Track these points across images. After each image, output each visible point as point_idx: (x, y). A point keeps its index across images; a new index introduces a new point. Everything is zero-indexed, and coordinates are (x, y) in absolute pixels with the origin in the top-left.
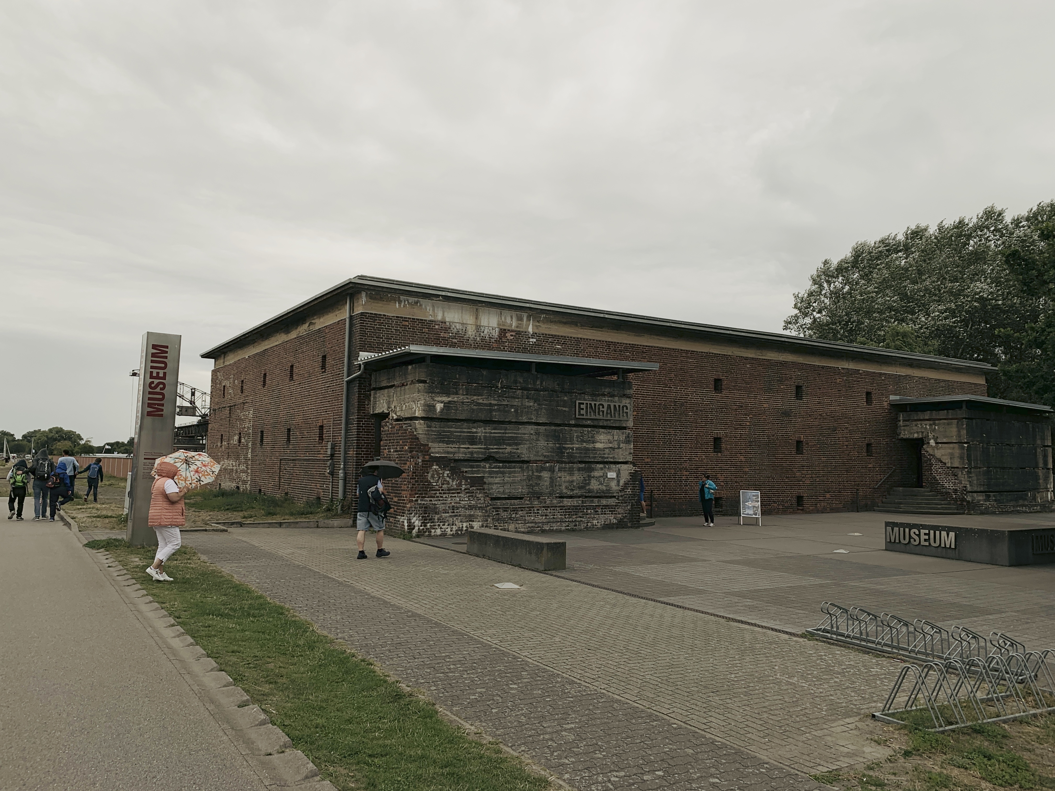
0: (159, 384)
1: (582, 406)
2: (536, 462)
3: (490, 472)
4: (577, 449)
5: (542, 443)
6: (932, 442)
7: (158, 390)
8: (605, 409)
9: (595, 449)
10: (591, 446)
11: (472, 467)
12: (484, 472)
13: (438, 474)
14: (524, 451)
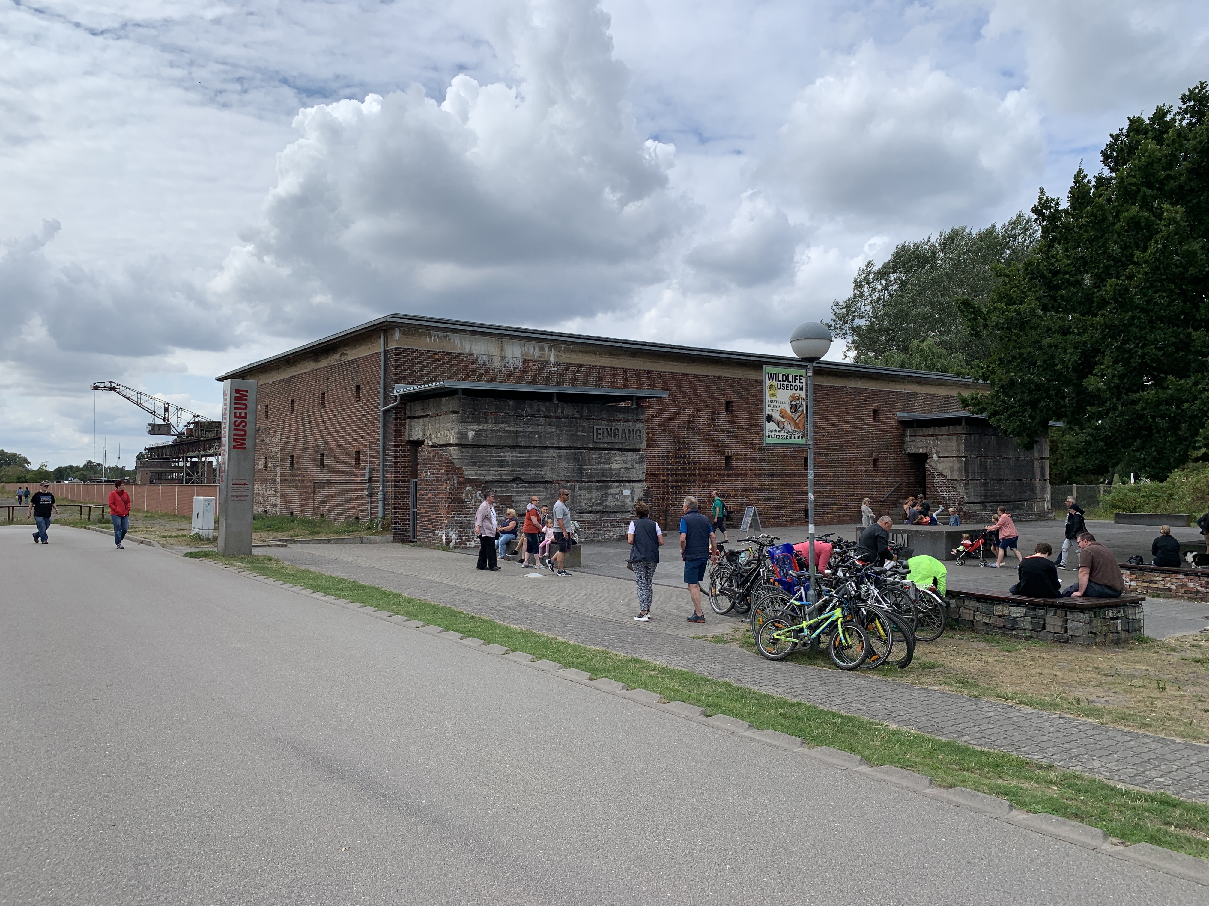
0: (242, 422)
1: (599, 431)
2: (558, 482)
3: (517, 492)
4: (595, 469)
5: (564, 465)
6: (935, 456)
7: (241, 427)
8: (620, 434)
9: (611, 469)
10: (608, 466)
11: (501, 487)
12: (512, 492)
13: (471, 494)
14: (547, 473)
